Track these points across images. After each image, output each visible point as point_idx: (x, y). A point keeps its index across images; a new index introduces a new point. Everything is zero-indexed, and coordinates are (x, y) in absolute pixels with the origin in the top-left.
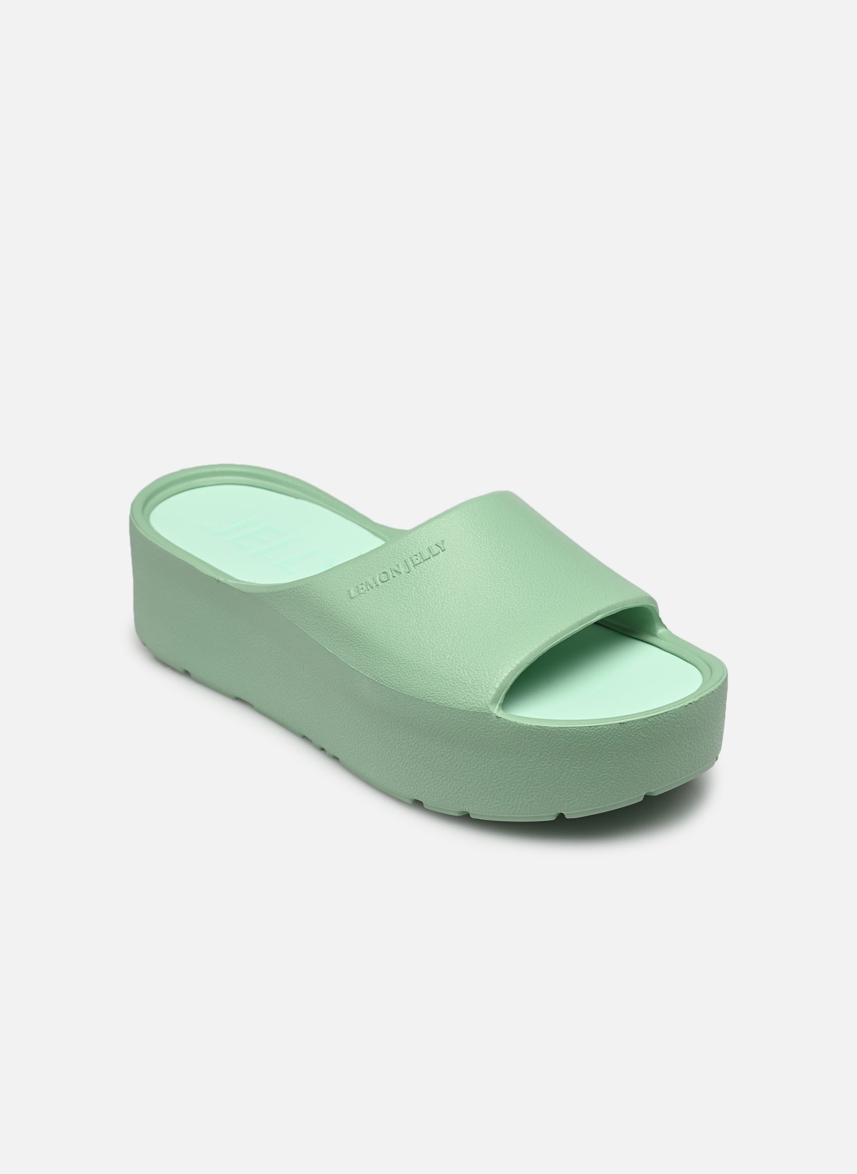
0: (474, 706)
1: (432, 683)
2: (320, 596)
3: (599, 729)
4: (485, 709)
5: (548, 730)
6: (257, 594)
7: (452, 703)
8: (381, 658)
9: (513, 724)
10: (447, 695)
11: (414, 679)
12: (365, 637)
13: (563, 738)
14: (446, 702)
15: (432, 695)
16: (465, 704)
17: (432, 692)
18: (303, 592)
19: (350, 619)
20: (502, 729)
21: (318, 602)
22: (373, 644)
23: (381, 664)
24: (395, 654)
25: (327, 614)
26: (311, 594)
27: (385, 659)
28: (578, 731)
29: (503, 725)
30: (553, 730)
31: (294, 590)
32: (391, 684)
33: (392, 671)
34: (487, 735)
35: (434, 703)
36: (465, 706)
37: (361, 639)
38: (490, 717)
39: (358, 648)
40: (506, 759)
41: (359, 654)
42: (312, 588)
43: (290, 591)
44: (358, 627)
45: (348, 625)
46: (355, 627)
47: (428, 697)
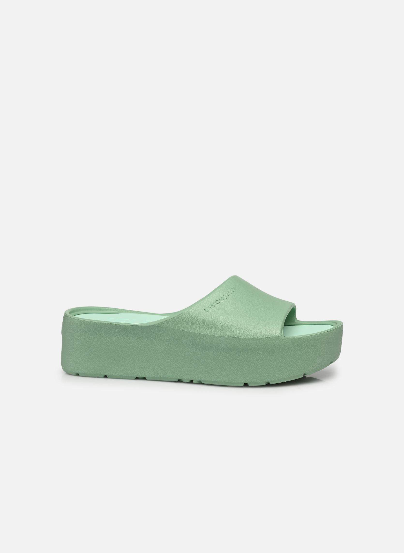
0: (275, 335)
1: (255, 331)
2: (191, 315)
3: (321, 335)
4: (279, 335)
5: (304, 338)
6: (156, 324)
7: (265, 336)
8: (229, 328)
9: (291, 338)
10: (262, 333)
11: (246, 331)
12: (219, 323)
13: (309, 340)
14: (263, 336)
15: (256, 335)
16: (271, 335)
17: (256, 334)
18: (182, 316)
19: (209, 319)
20: (286, 342)
21: (191, 317)
22: (224, 324)
23: (230, 330)
24: (235, 325)
25: (197, 320)
26: (187, 315)
27: (231, 328)
28: (314, 337)
29: (287, 340)
30: (306, 337)
31: (177, 317)
32: (237, 336)
33: (236, 331)
34: (280, 345)
35: (257, 338)
36: (271, 336)
37: (217, 324)
38: (281, 337)
39: (216, 328)
40: (287, 354)
41: (218, 330)
42: (187, 313)
43: (175, 317)
44: (214, 320)
45: (209, 321)
46: (213, 321)
47: (255, 336)
